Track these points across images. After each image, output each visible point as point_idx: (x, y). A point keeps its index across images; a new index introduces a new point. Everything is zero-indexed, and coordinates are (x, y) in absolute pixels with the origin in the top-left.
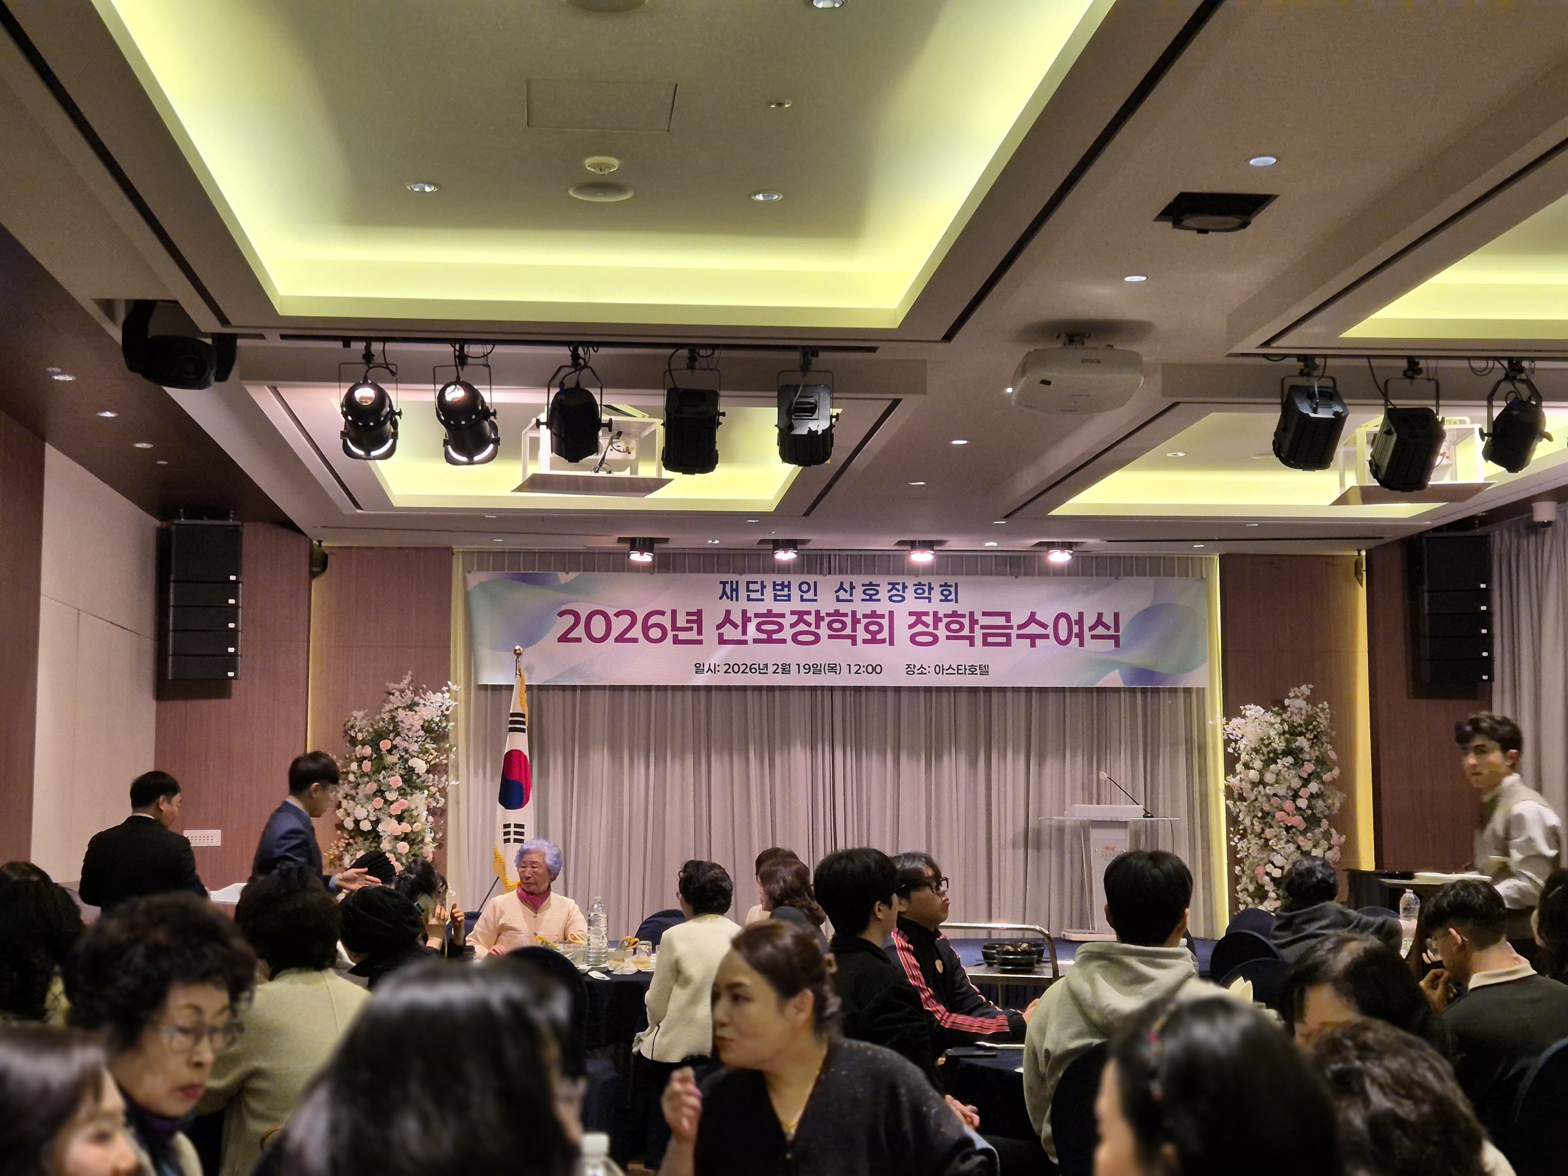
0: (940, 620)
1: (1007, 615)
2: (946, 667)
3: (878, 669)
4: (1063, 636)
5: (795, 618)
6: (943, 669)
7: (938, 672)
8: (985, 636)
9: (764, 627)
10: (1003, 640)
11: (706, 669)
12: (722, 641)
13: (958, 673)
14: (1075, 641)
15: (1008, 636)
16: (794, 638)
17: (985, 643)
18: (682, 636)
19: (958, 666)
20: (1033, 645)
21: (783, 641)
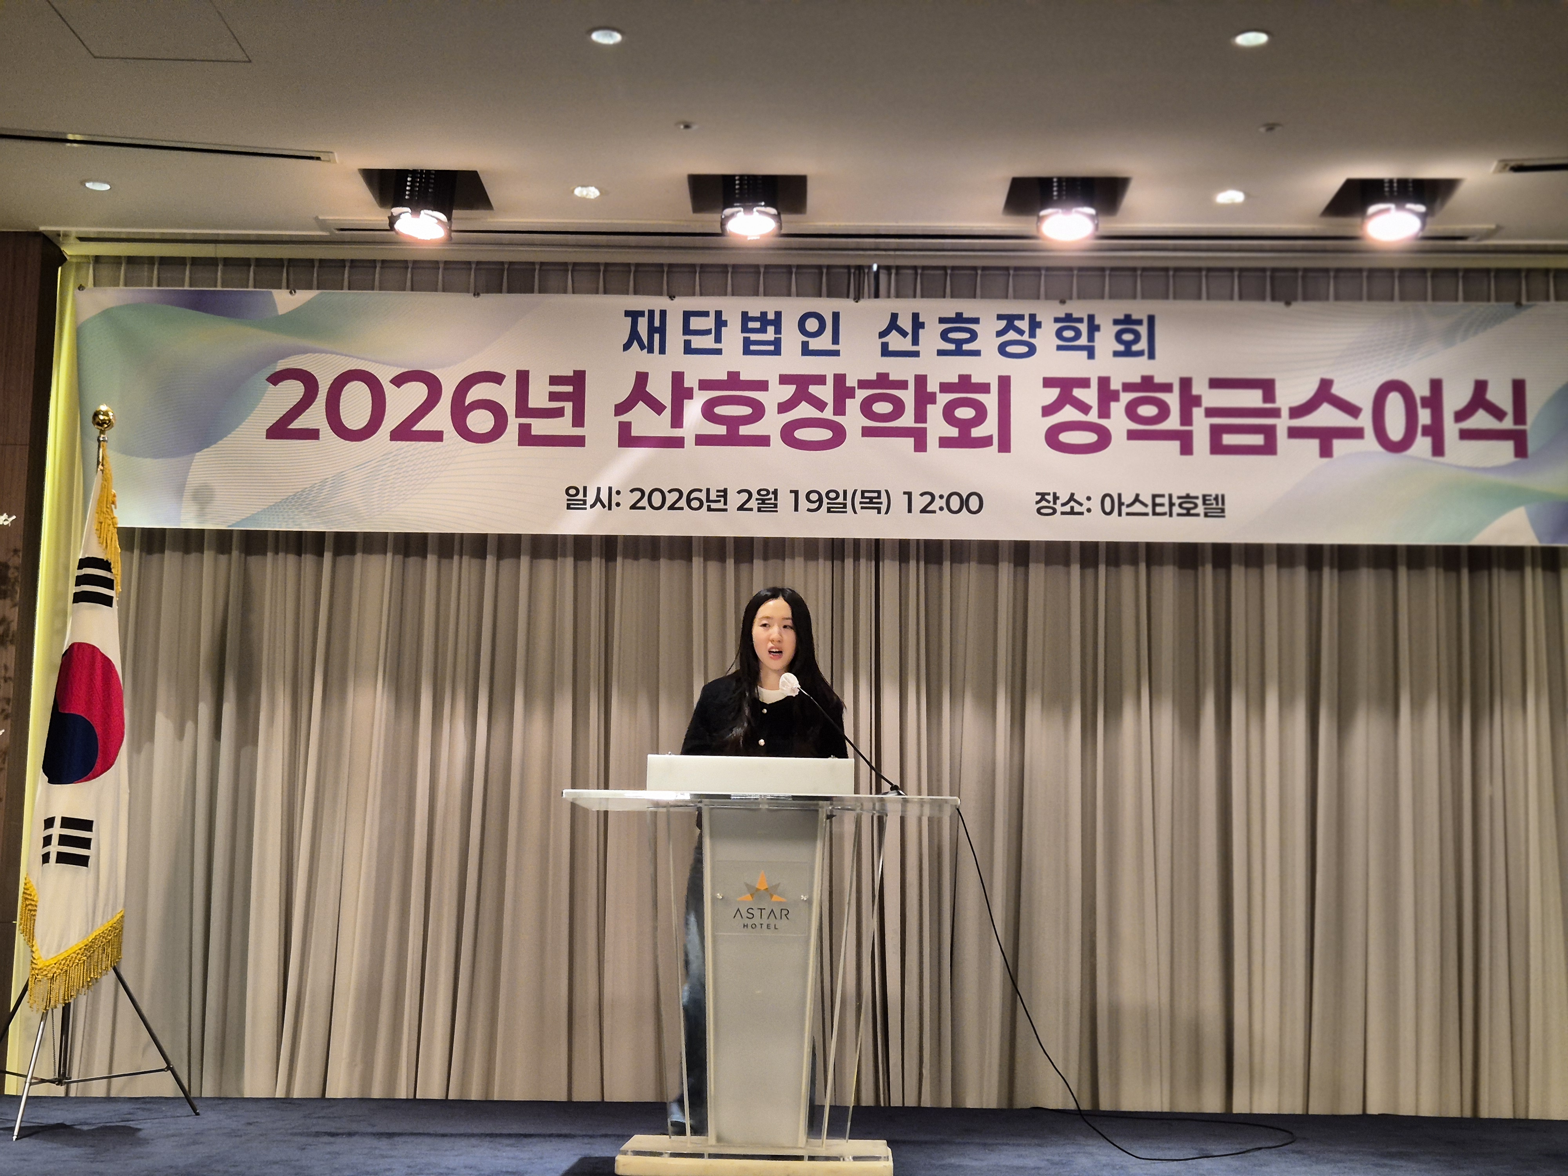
0: (1115, 396)
1: (1267, 387)
2: (1127, 500)
3: (974, 503)
4: (1396, 429)
5: (789, 390)
6: (1121, 504)
7: (1108, 509)
8: (1216, 432)
9: (720, 410)
10: (1258, 440)
11: (591, 498)
12: (627, 438)
13: (1155, 513)
14: (1422, 444)
15: (1269, 432)
16: (788, 434)
17: (1217, 448)
18: (540, 426)
19: (1154, 497)
20: (1326, 451)
21: (763, 441)
